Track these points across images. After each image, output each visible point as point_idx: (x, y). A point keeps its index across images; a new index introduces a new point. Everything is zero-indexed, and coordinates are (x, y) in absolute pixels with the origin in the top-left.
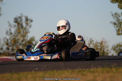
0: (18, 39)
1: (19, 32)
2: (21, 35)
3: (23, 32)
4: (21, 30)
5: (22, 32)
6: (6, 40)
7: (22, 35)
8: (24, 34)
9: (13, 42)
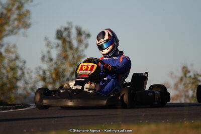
0: (64, 70)
1: (66, 57)
2: (70, 62)
3: (73, 57)
4: (69, 53)
5: (70, 57)
6: (41, 73)
7: (72, 63)
8: (75, 61)
9: (54, 76)
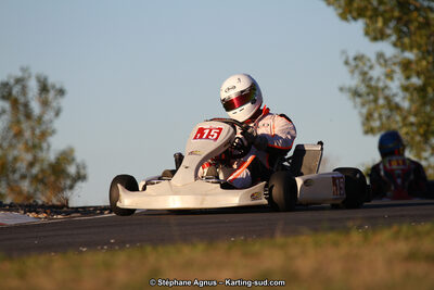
0: (16, 159)
2: (26, 144)
3: (33, 134)
4: (25, 125)
7: (30, 143)
8: (36, 141)
